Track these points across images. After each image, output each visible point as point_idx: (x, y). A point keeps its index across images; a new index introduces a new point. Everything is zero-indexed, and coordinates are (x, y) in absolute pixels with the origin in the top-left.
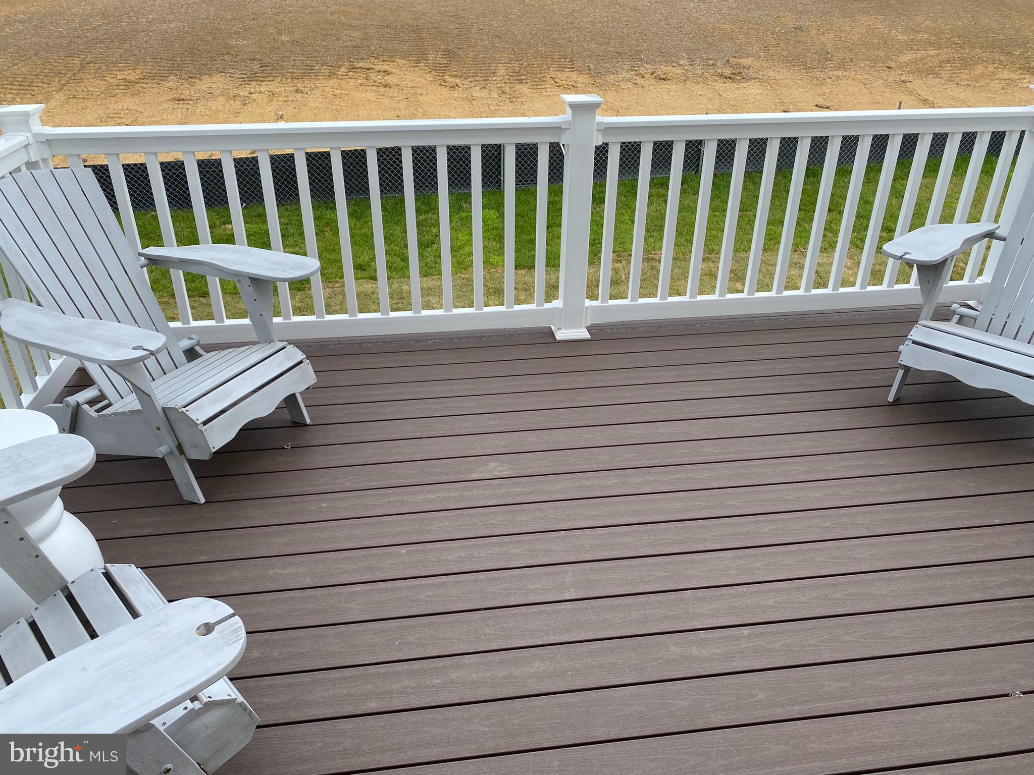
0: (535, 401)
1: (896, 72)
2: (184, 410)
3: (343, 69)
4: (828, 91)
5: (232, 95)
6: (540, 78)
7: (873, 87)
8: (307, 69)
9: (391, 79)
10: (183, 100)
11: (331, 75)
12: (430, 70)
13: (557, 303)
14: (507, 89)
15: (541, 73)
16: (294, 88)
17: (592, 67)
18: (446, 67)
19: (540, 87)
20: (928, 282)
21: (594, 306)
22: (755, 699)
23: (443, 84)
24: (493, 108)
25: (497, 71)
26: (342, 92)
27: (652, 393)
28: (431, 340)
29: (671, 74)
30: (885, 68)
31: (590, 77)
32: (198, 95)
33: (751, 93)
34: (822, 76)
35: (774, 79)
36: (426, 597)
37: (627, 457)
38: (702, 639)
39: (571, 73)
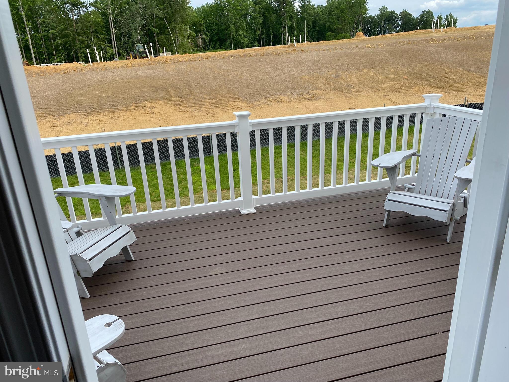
0: (234, 240)
1: (382, 92)
2: (80, 255)
3: (132, 107)
4: (354, 102)
5: (79, 122)
6: (225, 105)
7: (373, 99)
8: (116, 108)
9: (155, 110)
10: (56, 126)
11: (127, 110)
12: (174, 105)
13: (240, 198)
14: (210, 111)
15: (225, 103)
16: (110, 117)
17: (248, 99)
18: (181, 103)
19: (225, 109)
20: (391, 175)
21: (257, 198)
22: (335, 348)
23: (180, 110)
24: (204, 120)
25: (205, 103)
26: (133, 117)
27: (284, 232)
28: (186, 219)
29: (284, 100)
30: (377, 90)
31: (248, 103)
32: (64, 123)
33: (320, 105)
34: (350, 96)
35: (330, 98)
36: (194, 324)
37: (276, 259)
38: (312, 327)
39: (239, 102)
